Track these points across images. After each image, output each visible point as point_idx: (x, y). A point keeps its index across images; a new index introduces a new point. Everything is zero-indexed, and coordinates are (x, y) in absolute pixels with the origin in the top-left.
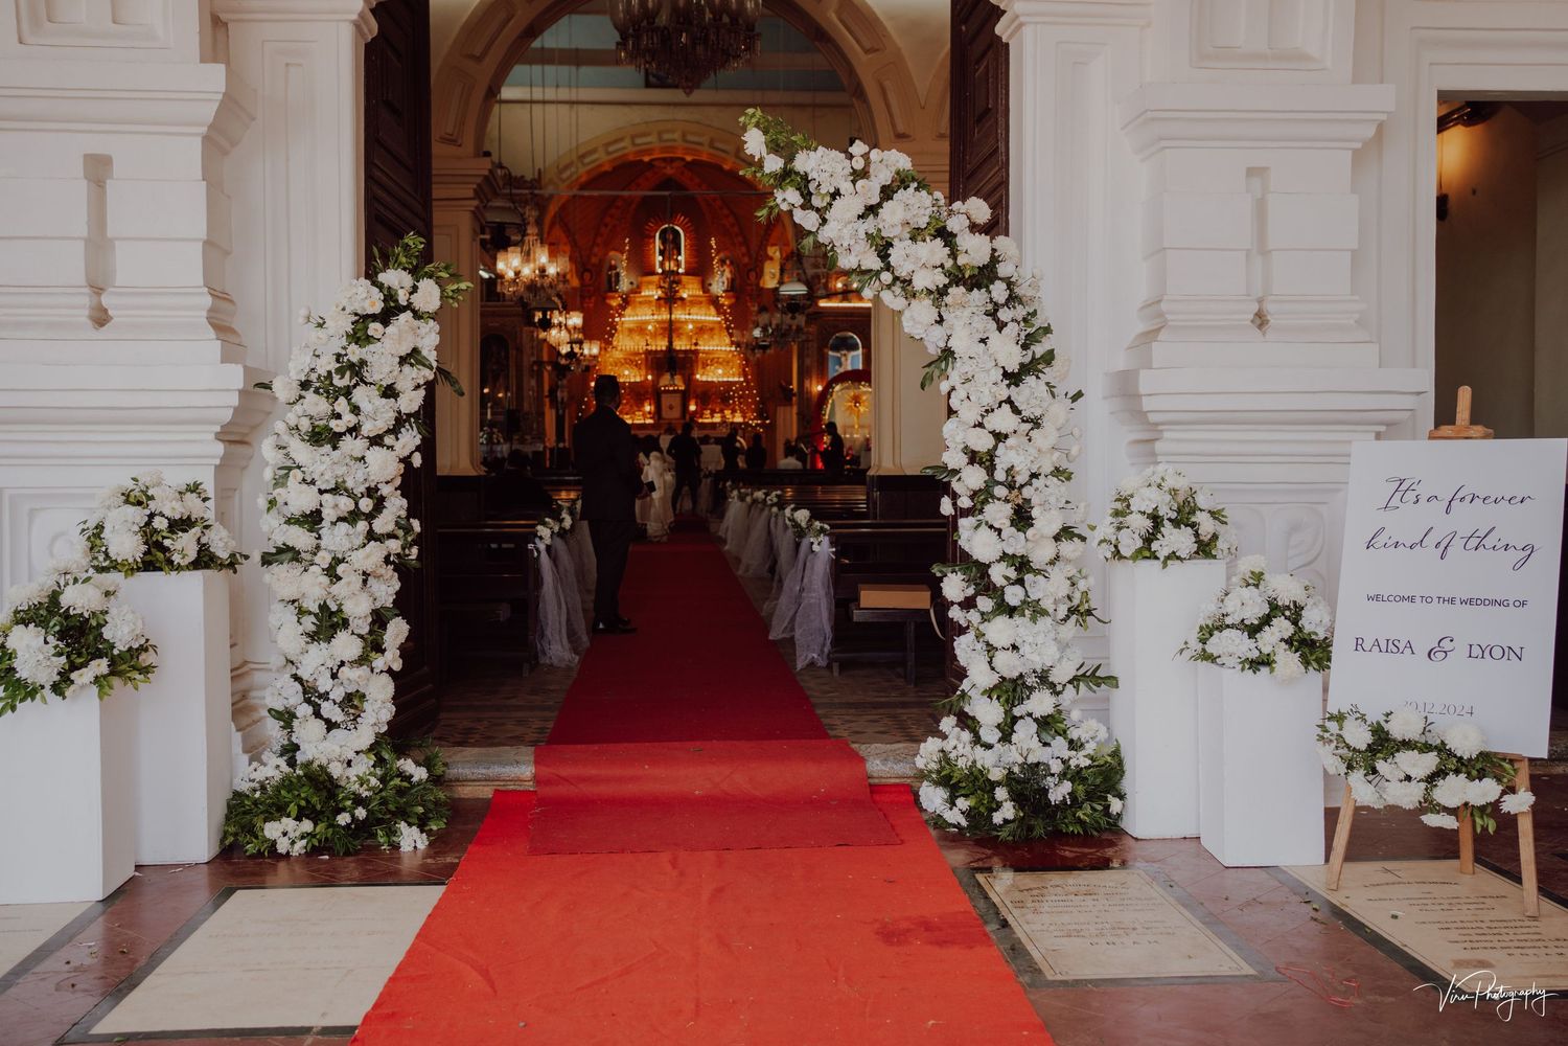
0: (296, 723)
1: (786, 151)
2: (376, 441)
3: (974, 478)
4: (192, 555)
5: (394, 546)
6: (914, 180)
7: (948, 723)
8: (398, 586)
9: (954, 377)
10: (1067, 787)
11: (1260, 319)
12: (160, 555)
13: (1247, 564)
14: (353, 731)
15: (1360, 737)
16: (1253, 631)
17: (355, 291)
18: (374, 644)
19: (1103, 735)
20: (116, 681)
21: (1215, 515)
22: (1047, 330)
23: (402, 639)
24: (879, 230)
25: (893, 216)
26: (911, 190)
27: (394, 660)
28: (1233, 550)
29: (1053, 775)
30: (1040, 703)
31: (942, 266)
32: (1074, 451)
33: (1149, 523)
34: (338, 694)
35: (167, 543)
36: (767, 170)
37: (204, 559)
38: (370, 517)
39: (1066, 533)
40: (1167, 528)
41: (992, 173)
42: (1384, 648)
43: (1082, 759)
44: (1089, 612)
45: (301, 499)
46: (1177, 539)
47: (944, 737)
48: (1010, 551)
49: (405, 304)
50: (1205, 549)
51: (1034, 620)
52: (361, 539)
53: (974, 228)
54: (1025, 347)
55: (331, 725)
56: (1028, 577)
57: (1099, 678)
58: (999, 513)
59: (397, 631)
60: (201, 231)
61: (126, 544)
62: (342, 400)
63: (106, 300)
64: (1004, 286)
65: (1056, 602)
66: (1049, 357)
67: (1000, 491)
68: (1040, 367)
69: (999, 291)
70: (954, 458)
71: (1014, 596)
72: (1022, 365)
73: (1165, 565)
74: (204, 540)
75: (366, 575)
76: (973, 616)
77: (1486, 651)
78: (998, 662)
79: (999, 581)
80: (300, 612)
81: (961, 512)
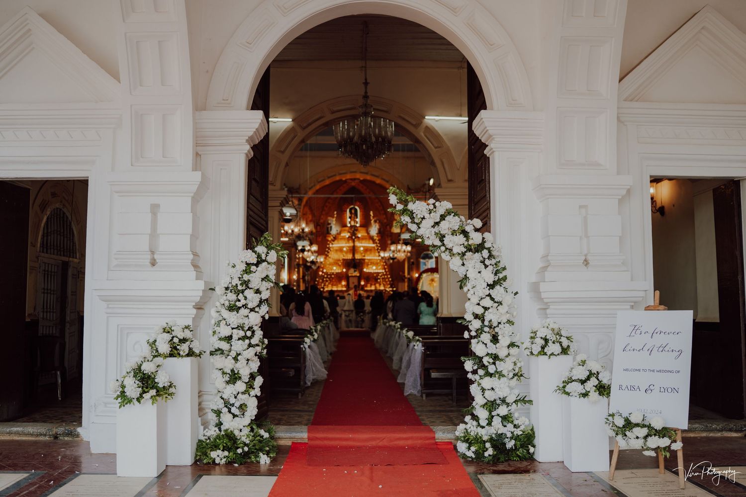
0: (221, 415)
1: (404, 202)
2: (252, 310)
3: (477, 324)
4: (187, 352)
5: (258, 349)
6: (453, 212)
7: (468, 418)
8: (259, 364)
9: (469, 285)
10: (513, 442)
11: (586, 262)
12: (176, 352)
13: (579, 358)
14: (243, 418)
15: (620, 422)
16: (583, 382)
17: (246, 255)
18: (250, 386)
19: (527, 422)
20: (157, 398)
21: (568, 338)
22: (504, 269)
23: (260, 384)
24: (440, 231)
25: (444, 227)
26: (452, 216)
27: (258, 392)
28: (575, 351)
29: (508, 438)
30: (503, 410)
31: (463, 244)
32: (515, 314)
33: (543, 342)
34: (237, 404)
35: (178, 347)
36: (397, 209)
37: (191, 353)
38: (250, 338)
39: (512, 345)
40: (550, 343)
41: (484, 204)
42: (629, 389)
43: (519, 432)
44: (521, 375)
45: (225, 331)
46: (554, 348)
47: (466, 423)
48: (490, 352)
49: (264, 259)
50: (565, 351)
51: (499, 378)
52: (246, 347)
53: (477, 230)
54: (496, 274)
55: (235, 416)
56: (497, 362)
57: (526, 401)
58: (486, 337)
59: (259, 380)
60: (190, 231)
61: (164, 348)
62: (241, 294)
63: (156, 257)
64: (487, 251)
65: (508, 371)
66: (505, 278)
67: (486, 329)
68: (501, 282)
69: (485, 253)
70: (469, 317)
71: (491, 369)
72: (494, 282)
73: (549, 358)
74: (191, 347)
75: (248, 360)
76: (477, 377)
77: (666, 390)
78: (486, 395)
79: (486, 364)
80: (224, 373)
81: (471, 337)
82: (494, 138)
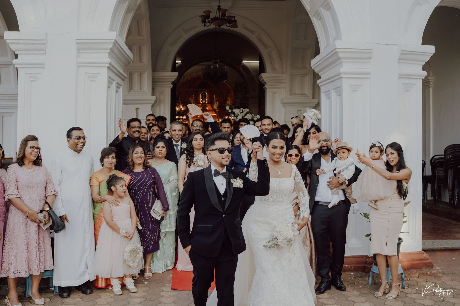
6: (249, 113)
36: (229, 112)
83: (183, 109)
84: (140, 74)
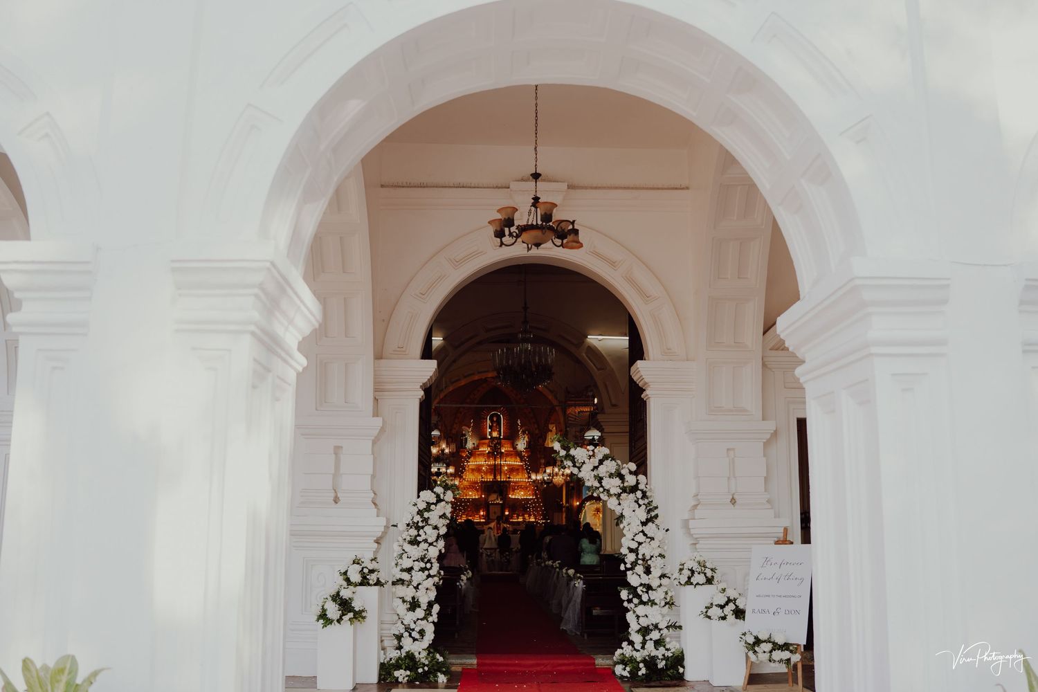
0: (402, 639)
1: (567, 449)
2: (431, 544)
3: (631, 558)
4: (375, 581)
6: (610, 457)
7: (624, 644)
8: (436, 593)
9: (625, 523)
10: (664, 663)
11: (733, 501)
12: (366, 581)
13: (721, 587)
14: (422, 642)
15: (751, 640)
16: (722, 607)
17: (426, 494)
18: (429, 613)
19: (677, 646)
20: (354, 620)
21: (712, 570)
22: (656, 508)
23: (437, 611)
24: (598, 474)
25: (602, 470)
26: (609, 461)
27: (435, 619)
28: (718, 581)
29: (659, 659)
30: (655, 635)
31: (619, 486)
32: (665, 548)
33: (689, 573)
34: (418, 629)
35: (368, 577)
36: (561, 455)
37: (378, 583)
38: (428, 570)
39: (663, 576)
40: (696, 574)
42: (761, 612)
43: (670, 654)
44: (673, 604)
45: (407, 563)
46: (699, 578)
47: (623, 649)
48: (643, 583)
49: (442, 498)
50: (709, 581)
51: (652, 606)
52: (425, 577)
53: (631, 473)
54: (648, 513)
55: (414, 640)
56: (650, 592)
57: (676, 626)
58: (640, 569)
59: (436, 608)
60: (370, 472)
61: (355, 577)
62: (421, 530)
63: (338, 495)
64: (641, 492)
65: (660, 600)
66: (656, 516)
67: (640, 562)
68: (653, 520)
69: (639, 494)
70: (624, 551)
71: (645, 598)
72: (647, 519)
73: (695, 587)
74: (378, 577)
75: (427, 589)
76: (632, 605)
77: (790, 612)
78: (640, 621)
79: (640, 593)
80: (404, 601)
81: (627, 569)
82: (649, 386)
83: (447, 451)
84: (346, 364)
